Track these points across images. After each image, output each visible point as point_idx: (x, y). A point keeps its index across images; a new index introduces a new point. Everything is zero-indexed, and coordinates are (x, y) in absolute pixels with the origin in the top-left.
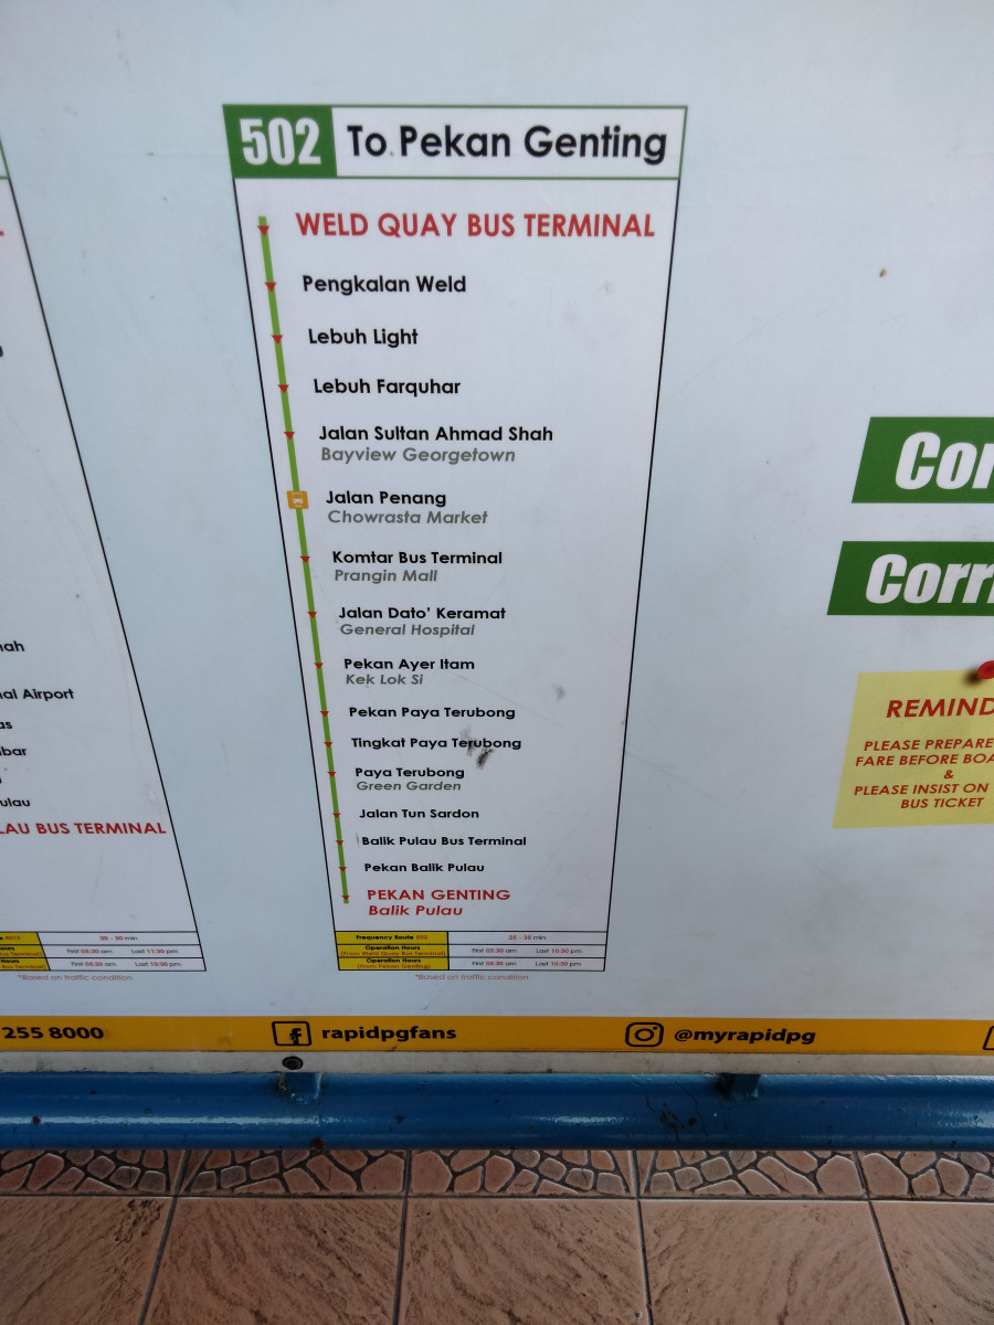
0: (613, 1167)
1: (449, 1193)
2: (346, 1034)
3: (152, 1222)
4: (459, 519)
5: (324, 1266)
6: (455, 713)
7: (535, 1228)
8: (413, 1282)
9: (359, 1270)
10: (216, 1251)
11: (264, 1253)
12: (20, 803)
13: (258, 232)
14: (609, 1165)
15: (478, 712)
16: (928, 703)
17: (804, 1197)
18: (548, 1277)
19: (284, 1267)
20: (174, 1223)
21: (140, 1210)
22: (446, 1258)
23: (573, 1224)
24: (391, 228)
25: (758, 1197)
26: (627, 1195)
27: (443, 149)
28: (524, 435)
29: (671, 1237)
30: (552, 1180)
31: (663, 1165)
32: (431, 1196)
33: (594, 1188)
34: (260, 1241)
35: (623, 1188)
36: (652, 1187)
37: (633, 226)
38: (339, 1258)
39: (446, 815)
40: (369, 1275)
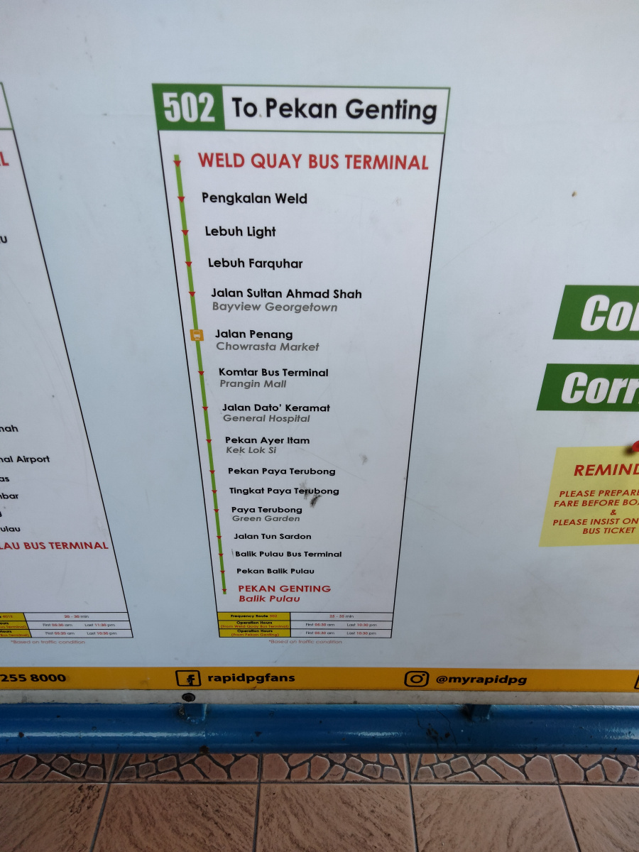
0: (393, 763)
1: (288, 780)
2: (223, 678)
3: (94, 800)
4: (301, 348)
5: (207, 829)
6: (297, 472)
7: (343, 803)
8: (265, 839)
9: (230, 832)
10: (136, 819)
11: (168, 820)
12: (13, 530)
13: (174, 165)
14: (391, 761)
15: (311, 471)
16: (600, 467)
17: (517, 783)
18: (352, 835)
19: (180, 829)
20: (108, 801)
21: (86, 791)
22: (286, 823)
23: (368, 800)
24: (259, 163)
25: (487, 783)
26: (404, 781)
27: (293, 113)
28: (343, 295)
29: (431, 809)
30: (354, 772)
31: (425, 762)
32: (276, 782)
33: (381, 777)
34: (164, 812)
35: (400, 777)
36: (419, 776)
37: (414, 163)
38: (216, 823)
39: (290, 537)
40: (236, 835)
